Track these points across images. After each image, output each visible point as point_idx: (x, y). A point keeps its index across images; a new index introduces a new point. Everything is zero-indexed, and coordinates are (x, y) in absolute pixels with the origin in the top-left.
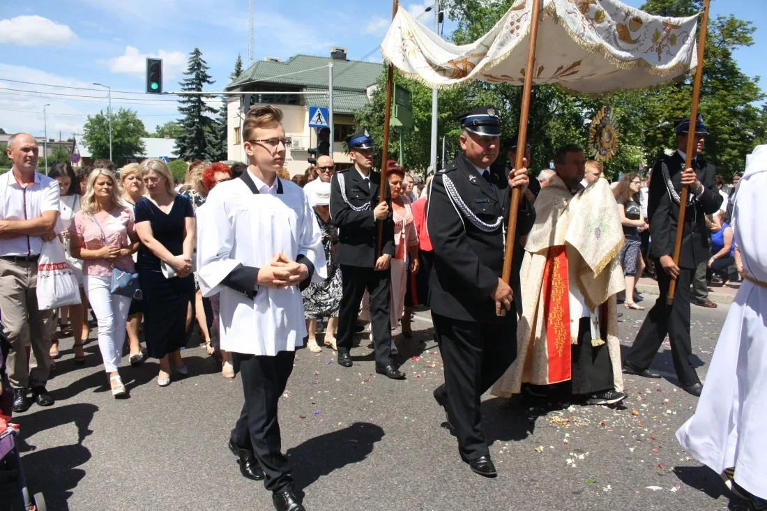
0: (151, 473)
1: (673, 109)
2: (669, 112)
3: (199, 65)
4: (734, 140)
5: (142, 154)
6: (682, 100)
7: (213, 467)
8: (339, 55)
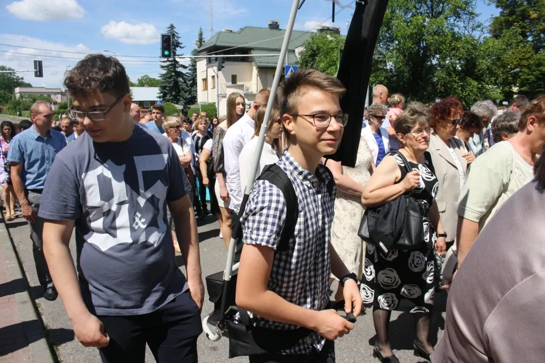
1: (520, 59)
2: (517, 61)
3: (173, 35)
6: (526, 53)
8: (274, 26)
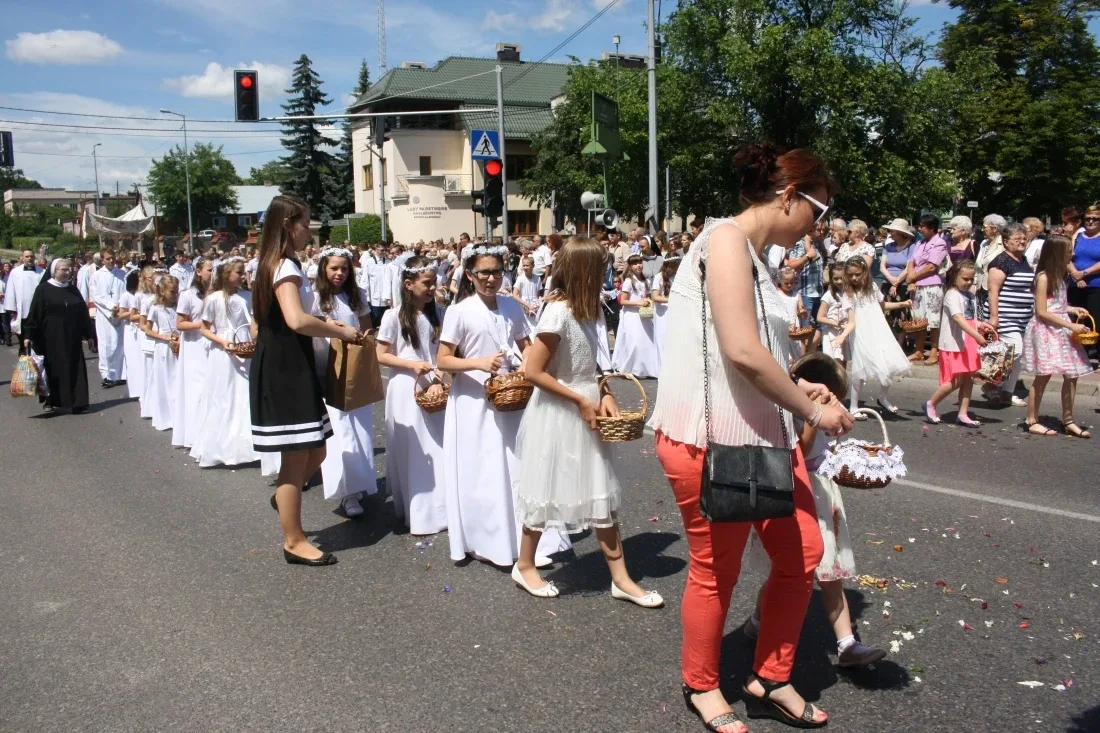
0: (269, 678)
1: (1001, 113)
2: (994, 117)
3: (308, 78)
4: (1093, 154)
5: (233, 208)
6: (1013, 99)
7: (360, 667)
8: (509, 55)
